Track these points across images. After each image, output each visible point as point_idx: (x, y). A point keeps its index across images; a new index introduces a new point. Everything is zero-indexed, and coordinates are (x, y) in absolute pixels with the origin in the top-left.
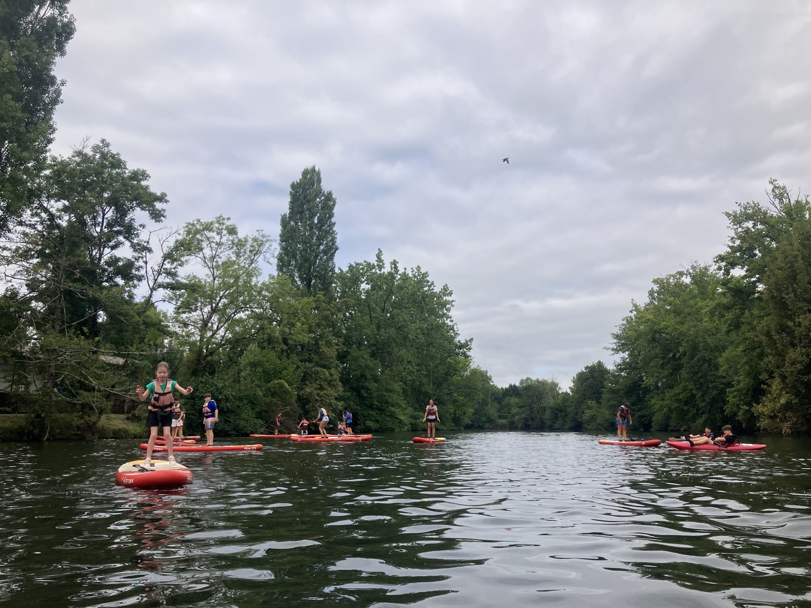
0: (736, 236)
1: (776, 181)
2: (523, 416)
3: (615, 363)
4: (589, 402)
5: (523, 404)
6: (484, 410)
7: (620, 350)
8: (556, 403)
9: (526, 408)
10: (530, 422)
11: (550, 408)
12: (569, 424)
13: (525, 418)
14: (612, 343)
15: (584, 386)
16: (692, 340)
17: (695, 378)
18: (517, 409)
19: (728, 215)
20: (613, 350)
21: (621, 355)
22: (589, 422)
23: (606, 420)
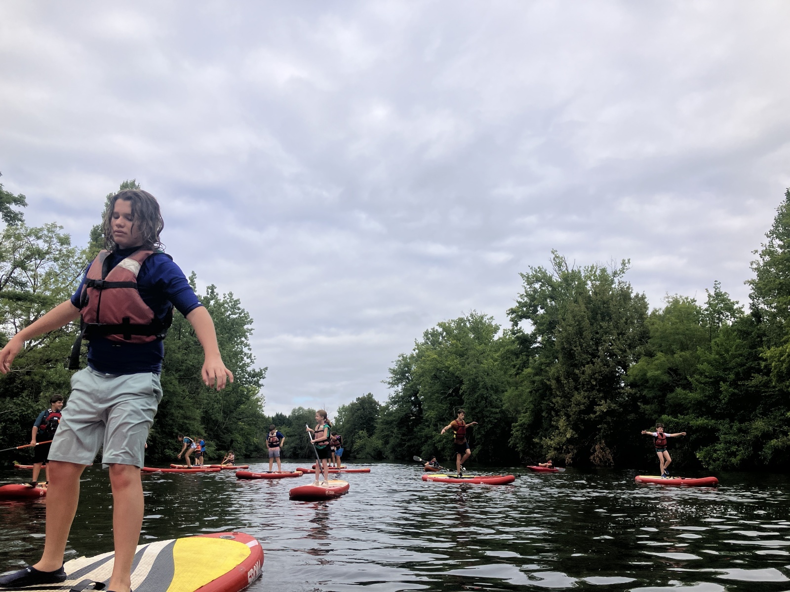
0: (525, 294)
1: (557, 251)
2: (293, 445)
3: (389, 396)
4: (361, 431)
5: (293, 433)
7: (395, 384)
9: (296, 437)
10: (299, 451)
13: (295, 448)
14: (389, 377)
15: (354, 416)
16: (473, 379)
17: (473, 413)
19: (522, 275)
20: (389, 383)
21: (396, 388)
22: (358, 451)
23: (374, 450)
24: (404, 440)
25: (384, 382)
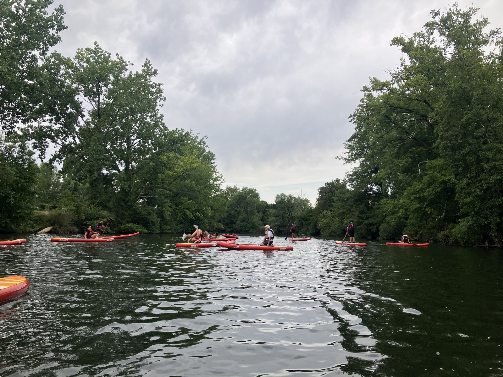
2: (276, 223)
3: (346, 173)
4: (325, 211)
5: (278, 214)
6: (250, 219)
7: (351, 160)
8: (302, 214)
9: (280, 217)
10: (282, 229)
11: (298, 217)
12: (311, 231)
13: (279, 226)
14: (344, 152)
18: (273, 218)
21: (353, 164)
22: (323, 229)
23: (338, 228)
24: (362, 218)
25: (339, 158)
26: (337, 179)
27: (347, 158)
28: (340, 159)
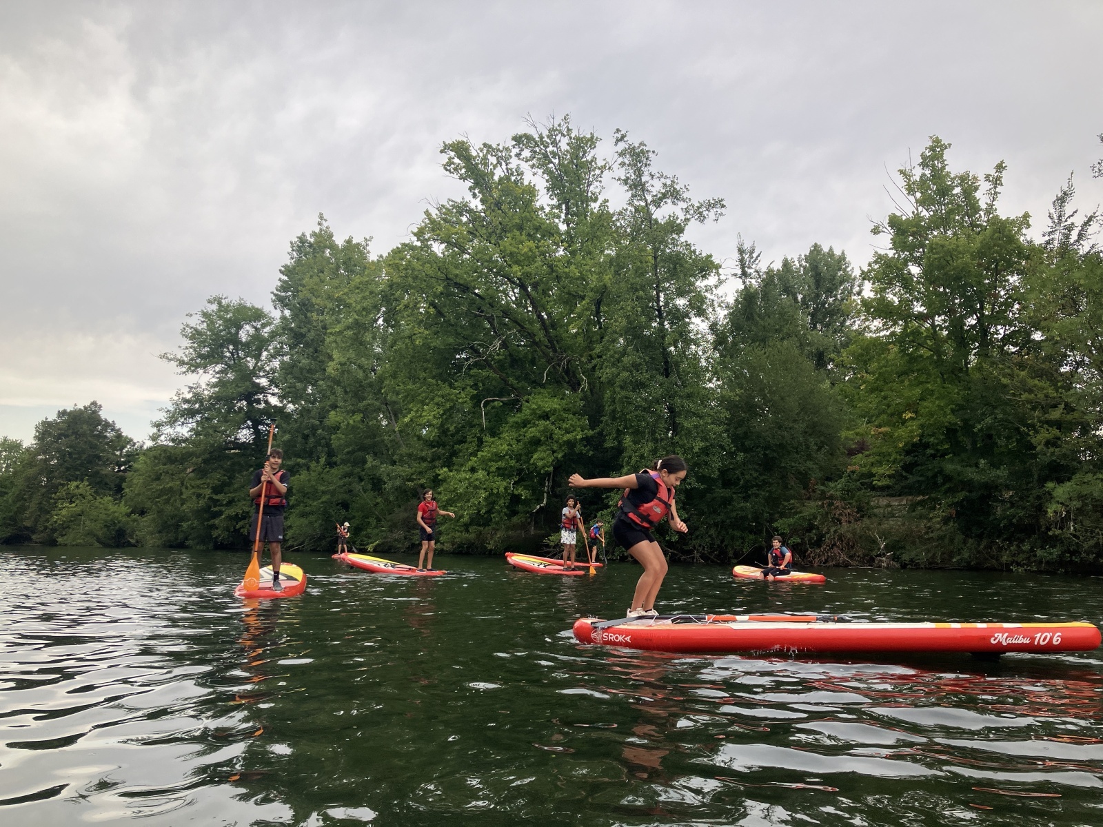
20: (182, 363)
22: (64, 528)
23: (106, 526)
25: (167, 358)
26: (94, 403)
27: (186, 359)
28: (170, 360)
